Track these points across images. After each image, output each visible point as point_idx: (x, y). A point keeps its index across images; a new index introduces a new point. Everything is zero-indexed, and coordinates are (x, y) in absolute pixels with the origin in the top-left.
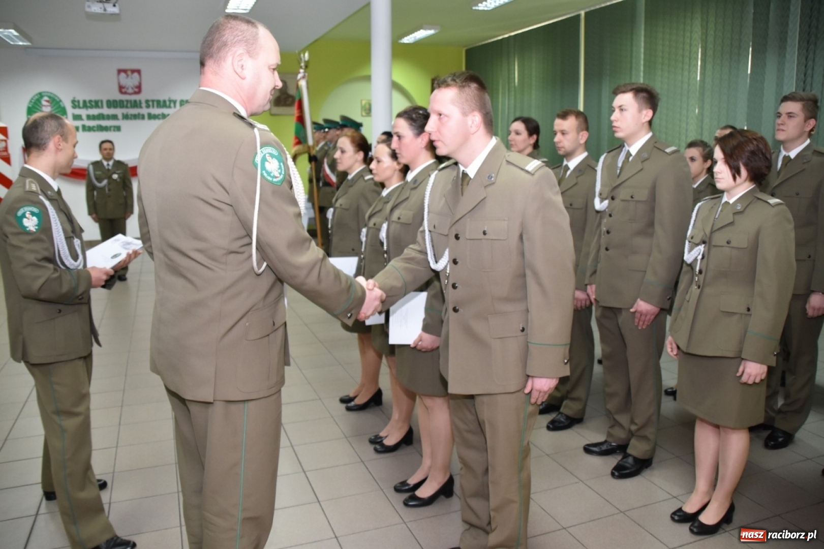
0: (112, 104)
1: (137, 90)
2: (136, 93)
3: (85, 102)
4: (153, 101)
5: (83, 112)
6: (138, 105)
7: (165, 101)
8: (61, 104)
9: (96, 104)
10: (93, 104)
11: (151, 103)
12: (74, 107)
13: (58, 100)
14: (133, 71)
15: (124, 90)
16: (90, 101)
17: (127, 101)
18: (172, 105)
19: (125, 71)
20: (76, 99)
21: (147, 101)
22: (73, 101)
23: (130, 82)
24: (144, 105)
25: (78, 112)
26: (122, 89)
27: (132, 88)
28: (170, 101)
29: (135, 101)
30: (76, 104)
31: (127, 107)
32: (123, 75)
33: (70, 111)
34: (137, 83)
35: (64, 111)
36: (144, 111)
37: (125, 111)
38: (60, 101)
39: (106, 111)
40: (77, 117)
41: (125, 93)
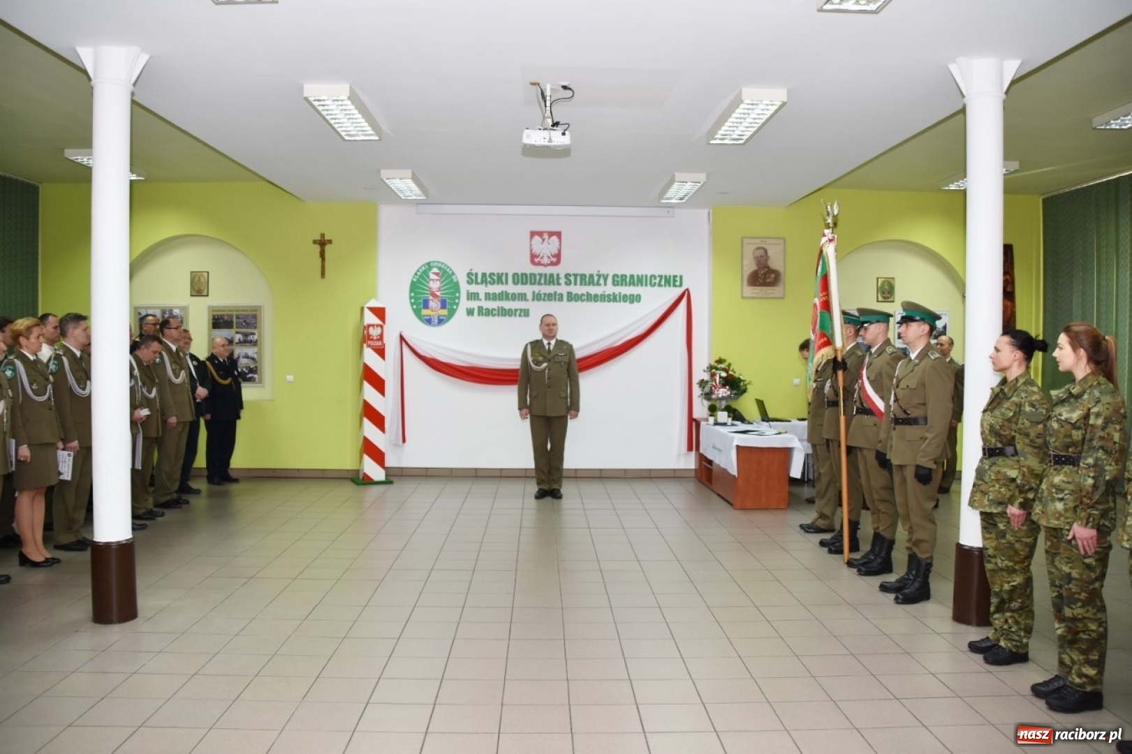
0: (520, 279)
1: (554, 260)
2: (552, 264)
3: (484, 275)
4: (576, 275)
5: (481, 290)
6: (556, 281)
7: (592, 276)
8: (454, 277)
9: (499, 279)
10: (495, 278)
11: (572, 278)
12: (470, 282)
13: (450, 272)
14: (551, 234)
15: (536, 260)
16: (491, 275)
17: (541, 275)
18: (602, 281)
19: (540, 234)
20: (473, 272)
21: (567, 276)
22: (469, 275)
23: (546, 248)
24: (562, 281)
25: (474, 288)
26: (534, 258)
27: (549, 257)
28: (599, 276)
29: (552, 275)
30: (473, 278)
31: (540, 284)
32: (537, 238)
33: (465, 287)
34: (555, 251)
35: (457, 287)
36: (563, 289)
37: (536, 288)
38: (453, 274)
39: (511, 288)
40: (473, 296)
41: (539, 264)
